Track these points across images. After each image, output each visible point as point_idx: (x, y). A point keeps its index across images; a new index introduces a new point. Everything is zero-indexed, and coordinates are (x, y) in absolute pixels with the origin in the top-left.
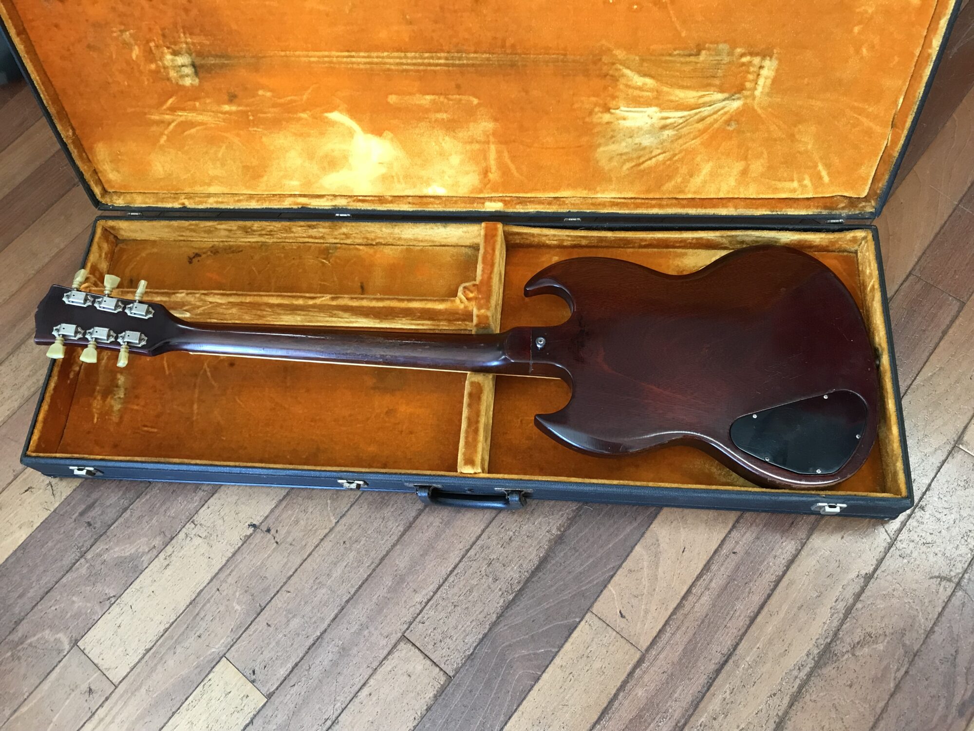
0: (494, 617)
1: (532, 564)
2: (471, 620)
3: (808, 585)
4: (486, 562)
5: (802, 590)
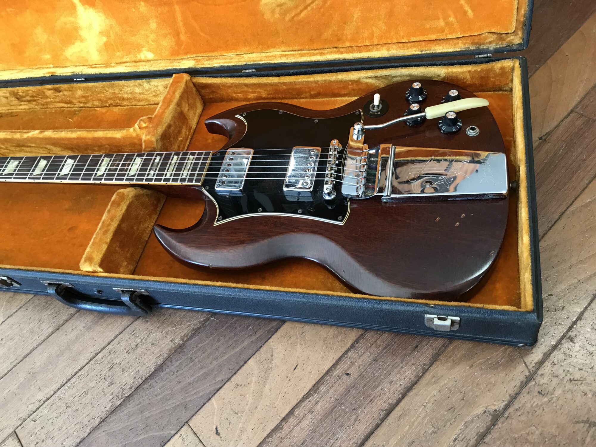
0: (97, 421)
1: (148, 371)
2: (76, 423)
3: (424, 418)
4: (109, 366)
5: (416, 423)
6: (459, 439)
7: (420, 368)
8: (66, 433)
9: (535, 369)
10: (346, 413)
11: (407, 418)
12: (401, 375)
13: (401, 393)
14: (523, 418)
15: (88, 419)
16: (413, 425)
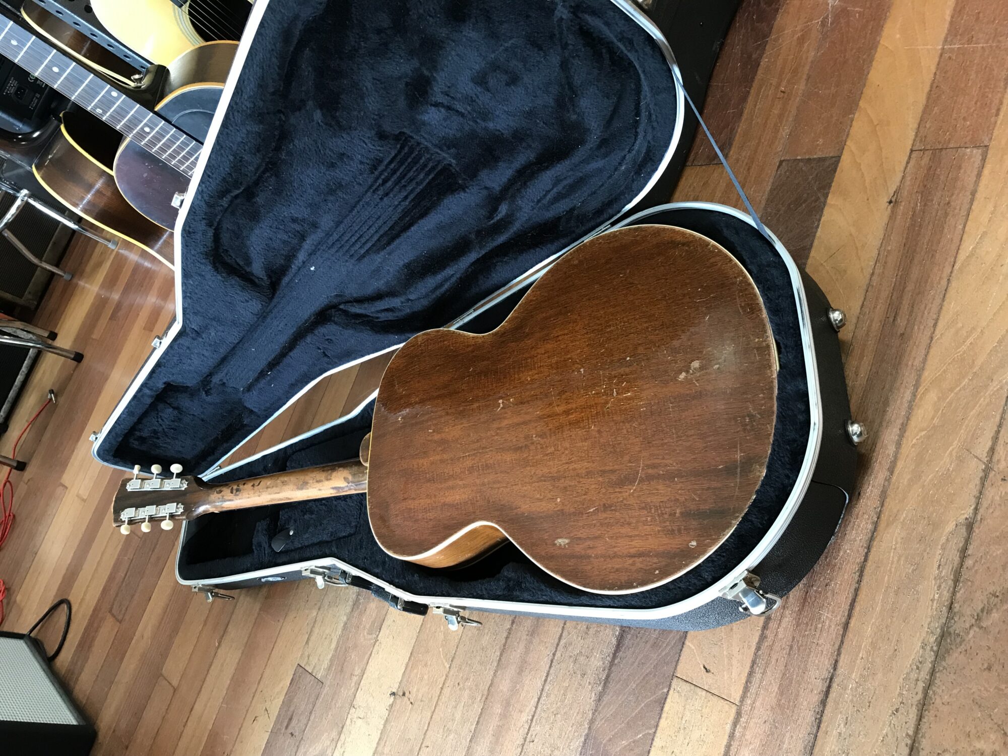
0: (590, 714)
1: (611, 646)
2: (571, 725)
3: (899, 560)
4: (572, 659)
5: (893, 570)
6: (942, 563)
7: (872, 513)
8: (568, 737)
9: (988, 458)
10: (820, 593)
11: (882, 569)
12: (857, 530)
13: (865, 548)
14: (997, 513)
15: (580, 716)
16: (891, 573)
